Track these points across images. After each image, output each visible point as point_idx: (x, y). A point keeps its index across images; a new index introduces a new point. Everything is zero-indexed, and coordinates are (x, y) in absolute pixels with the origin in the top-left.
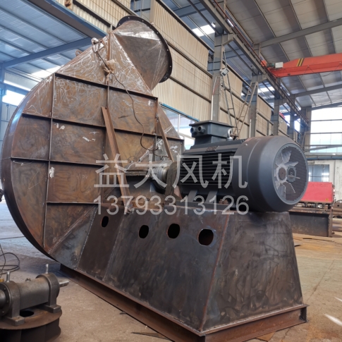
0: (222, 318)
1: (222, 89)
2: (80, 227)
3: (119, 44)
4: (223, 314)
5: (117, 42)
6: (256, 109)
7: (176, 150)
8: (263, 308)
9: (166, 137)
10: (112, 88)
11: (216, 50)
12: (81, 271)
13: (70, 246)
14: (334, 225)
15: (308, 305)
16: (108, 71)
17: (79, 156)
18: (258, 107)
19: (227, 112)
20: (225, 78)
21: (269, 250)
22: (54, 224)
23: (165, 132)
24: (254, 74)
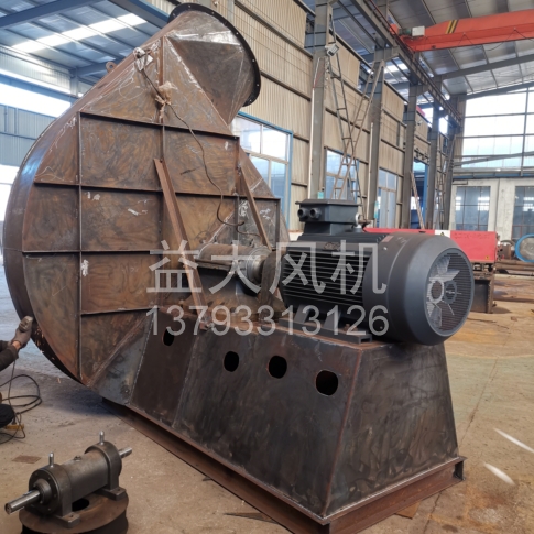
0: (352, 494)
1: (328, 77)
2: (131, 343)
3: (176, 54)
4: (352, 489)
5: (173, 50)
6: (380, 105)
7: (269, 215)
8: (405, 471)
9: (252, 196)
10: (168, 128)
11: (319, 12)
12: (136, 409)
13: (117, 373)
14: (497, 289)
15: (465, 458)
16: (163, 102)
17: (125, 240)
18: (383, 102)
19: (335, 115)
20: (334, 59)
21: (415, 392)
22: (93, 344)
23: (251, 190)
24: (379, 47)
